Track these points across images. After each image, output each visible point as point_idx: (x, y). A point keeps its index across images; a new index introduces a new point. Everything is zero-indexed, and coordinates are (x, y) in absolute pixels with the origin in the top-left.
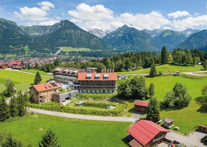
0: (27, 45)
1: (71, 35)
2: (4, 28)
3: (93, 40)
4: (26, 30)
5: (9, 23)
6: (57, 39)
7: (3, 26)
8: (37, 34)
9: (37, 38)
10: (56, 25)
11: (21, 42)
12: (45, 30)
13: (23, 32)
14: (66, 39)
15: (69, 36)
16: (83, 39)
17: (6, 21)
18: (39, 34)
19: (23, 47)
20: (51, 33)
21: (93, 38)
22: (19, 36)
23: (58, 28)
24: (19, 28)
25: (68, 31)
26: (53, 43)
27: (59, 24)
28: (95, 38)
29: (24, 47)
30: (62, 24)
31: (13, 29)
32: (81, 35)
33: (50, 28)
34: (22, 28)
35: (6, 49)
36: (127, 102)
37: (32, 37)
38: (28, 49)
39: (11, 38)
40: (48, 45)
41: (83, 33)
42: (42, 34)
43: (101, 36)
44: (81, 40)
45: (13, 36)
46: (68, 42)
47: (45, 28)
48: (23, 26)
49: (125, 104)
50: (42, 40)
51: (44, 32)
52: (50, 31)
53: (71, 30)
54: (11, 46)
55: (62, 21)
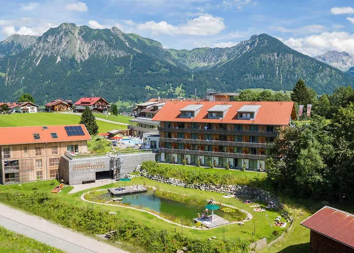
0: (181, 86)
1: (271, 64)
2: (136, 52)
3: (322, 75)
4: (181, 57)
5: (147, 42)
6: (242, 73)
7: (135, 49)
8: (203, 64)
9: (201, 72)
10: (241, 47)
11: (168, 80)
12: (218, 57)
13: (174, 60)
14: (261, 74)
15: (267, 66)
16: (299, 72)
17: (141, 39)
18: (206, 64)
19: (171, 90)
20: (229, 62)
21: (322, 71)
22: (165, 68)
23: (244, 52)
24: (167, 53)
25: (265, 57)
26: (234, 81)
27: (247, 44)
28: (327, 70)
29: (175, 90)
30: (253, 43)
31: (153, 55)
32: (295, 65)
33: (229, 52)
34: (173, 54)
35: (139, 93)
36: (299, 211)
37: (192, 70)
38: (181, 94)
39: (149, 72)
40: (222, 85)
41: (299, 61)
42: (212, 63)
43: (345, 66)
44: (295, 75)
45: (153, 67)
46: (266, 79)
47: (218, 52)
48: (175, 50)
49: (285, 215)
50: (211, 76)
51: (217, 61)
52: (229, 57)
53: (273, 55)
54: (148, 87)
55: (253, 37)
